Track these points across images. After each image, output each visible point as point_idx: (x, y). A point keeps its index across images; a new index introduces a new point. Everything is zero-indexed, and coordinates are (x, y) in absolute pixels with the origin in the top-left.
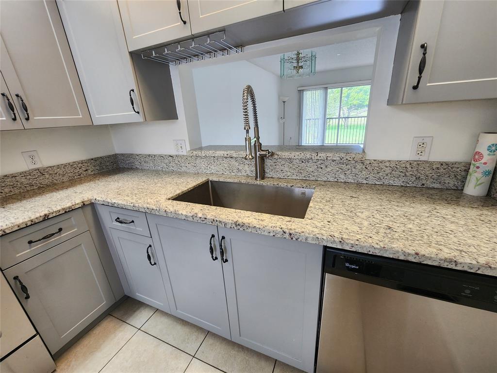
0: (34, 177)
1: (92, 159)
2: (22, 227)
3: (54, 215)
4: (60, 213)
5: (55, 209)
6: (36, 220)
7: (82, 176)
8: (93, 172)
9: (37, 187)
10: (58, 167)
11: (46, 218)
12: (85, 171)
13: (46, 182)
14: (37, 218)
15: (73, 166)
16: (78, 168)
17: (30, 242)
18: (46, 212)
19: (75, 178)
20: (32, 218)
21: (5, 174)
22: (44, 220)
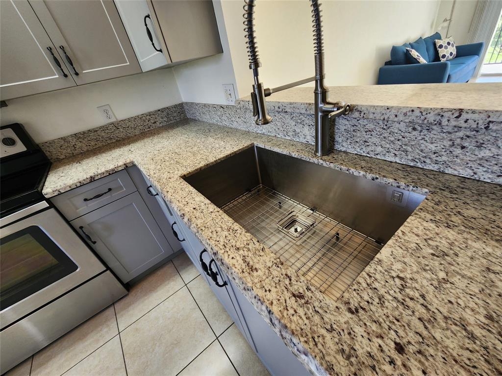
0: (111, 131)
1: (159, 110)
2: (73, 187)
3: (99, 177)
4: (105, 175)
5: (100, 172)
6: (84, 182)
7: (151, 128)
8: (162, 124)
9: (115, 141)
10: (129, 120)
11: (92, 179)
12: (154, 123)
13: (122, 135)
14: (84, 180)
15: (142, 119)
16: (147, 121)
17: (86, 200)
18: (92, 175)
19: (146, 130)
20: (80, 180)
21: (89, 129)
22: (91, 181)
